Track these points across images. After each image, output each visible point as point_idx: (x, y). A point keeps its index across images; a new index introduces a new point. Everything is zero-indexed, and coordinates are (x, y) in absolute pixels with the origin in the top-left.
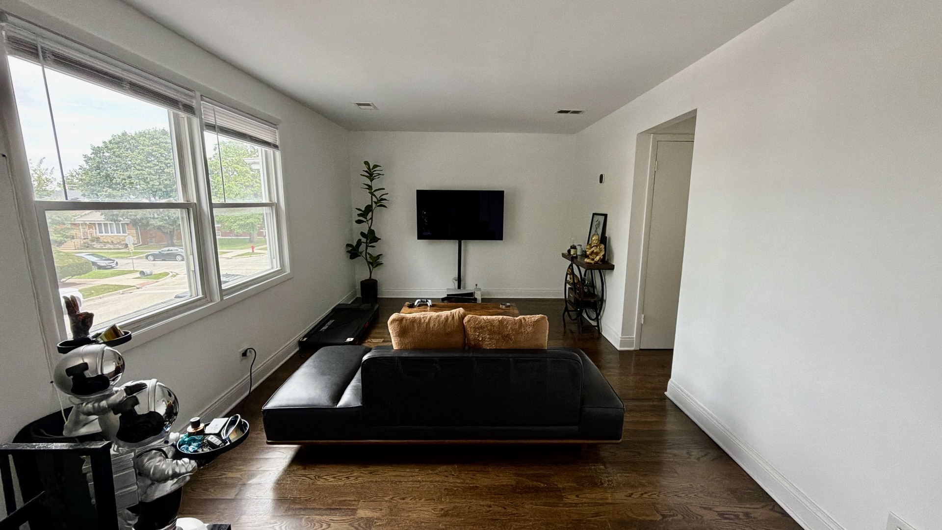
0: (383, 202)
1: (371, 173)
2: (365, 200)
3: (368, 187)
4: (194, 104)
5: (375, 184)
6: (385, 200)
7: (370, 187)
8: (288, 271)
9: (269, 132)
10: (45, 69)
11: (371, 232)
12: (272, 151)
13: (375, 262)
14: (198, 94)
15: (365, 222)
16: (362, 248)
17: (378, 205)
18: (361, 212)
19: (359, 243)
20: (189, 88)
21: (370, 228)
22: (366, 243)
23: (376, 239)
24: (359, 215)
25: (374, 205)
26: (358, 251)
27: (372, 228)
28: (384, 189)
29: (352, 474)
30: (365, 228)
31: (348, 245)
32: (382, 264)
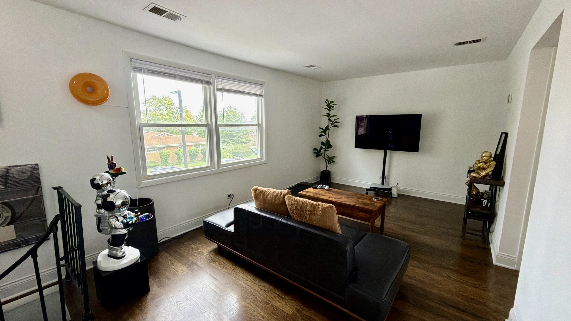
0: (336, 124)
1: (329, 106)
2: (325, 123)
3: (327, 115)
4: (211, 81)
5: (332, 113)
6: (338, 122)
7: (329, 115)
8: (265, 159)
9: (257, 88)
10: (144, 75)
11: (328, 142)
12: (260, 98)
13: (331, 160)
14: (213, 76)
15: (324, 136)
16: (322, 151)
17: (333, 125)
18: (323, 130)
19: (321, 148)
20: (209, 74)
21: (327, 139)
22: (325, 148)
23: (330, 146)
24: (322, 132)
25: (330, 126)
26: (320, 153)
27: (328, 140)
28: (336, 116)
29: (227, 266)
30: (324, 139)
31: (315, 149)
32: (335, 162)
